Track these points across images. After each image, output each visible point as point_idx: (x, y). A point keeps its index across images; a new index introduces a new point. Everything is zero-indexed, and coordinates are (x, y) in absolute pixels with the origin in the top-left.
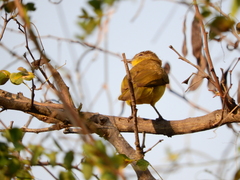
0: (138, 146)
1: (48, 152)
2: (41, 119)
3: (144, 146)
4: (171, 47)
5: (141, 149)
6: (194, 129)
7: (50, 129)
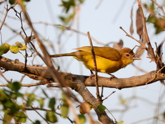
0: (98, 96)
2: (31, 77)
3: (102, 96)
4: (121, 28)
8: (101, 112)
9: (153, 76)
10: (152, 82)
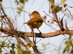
0: (34, 41)
1: (7, 44)
2: (4, 33)
3: (36, 41)
4: (44, 11)
5: (35, 42)
6: (51, 36)
7: (7, 36)
9: (58, 33)
10: (58, 35)
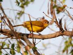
0: (33, 43)
2: (4, 35)
4: (43, 12)
8: (35, 50)
9: (58, 34)
